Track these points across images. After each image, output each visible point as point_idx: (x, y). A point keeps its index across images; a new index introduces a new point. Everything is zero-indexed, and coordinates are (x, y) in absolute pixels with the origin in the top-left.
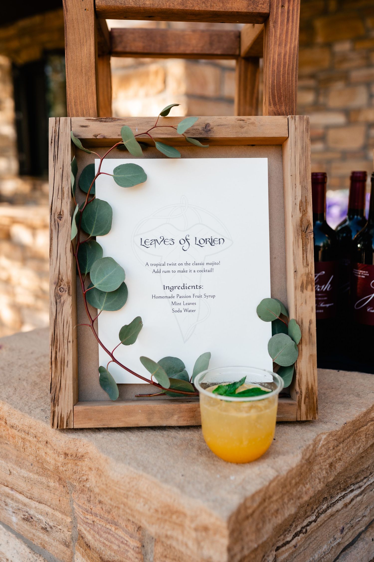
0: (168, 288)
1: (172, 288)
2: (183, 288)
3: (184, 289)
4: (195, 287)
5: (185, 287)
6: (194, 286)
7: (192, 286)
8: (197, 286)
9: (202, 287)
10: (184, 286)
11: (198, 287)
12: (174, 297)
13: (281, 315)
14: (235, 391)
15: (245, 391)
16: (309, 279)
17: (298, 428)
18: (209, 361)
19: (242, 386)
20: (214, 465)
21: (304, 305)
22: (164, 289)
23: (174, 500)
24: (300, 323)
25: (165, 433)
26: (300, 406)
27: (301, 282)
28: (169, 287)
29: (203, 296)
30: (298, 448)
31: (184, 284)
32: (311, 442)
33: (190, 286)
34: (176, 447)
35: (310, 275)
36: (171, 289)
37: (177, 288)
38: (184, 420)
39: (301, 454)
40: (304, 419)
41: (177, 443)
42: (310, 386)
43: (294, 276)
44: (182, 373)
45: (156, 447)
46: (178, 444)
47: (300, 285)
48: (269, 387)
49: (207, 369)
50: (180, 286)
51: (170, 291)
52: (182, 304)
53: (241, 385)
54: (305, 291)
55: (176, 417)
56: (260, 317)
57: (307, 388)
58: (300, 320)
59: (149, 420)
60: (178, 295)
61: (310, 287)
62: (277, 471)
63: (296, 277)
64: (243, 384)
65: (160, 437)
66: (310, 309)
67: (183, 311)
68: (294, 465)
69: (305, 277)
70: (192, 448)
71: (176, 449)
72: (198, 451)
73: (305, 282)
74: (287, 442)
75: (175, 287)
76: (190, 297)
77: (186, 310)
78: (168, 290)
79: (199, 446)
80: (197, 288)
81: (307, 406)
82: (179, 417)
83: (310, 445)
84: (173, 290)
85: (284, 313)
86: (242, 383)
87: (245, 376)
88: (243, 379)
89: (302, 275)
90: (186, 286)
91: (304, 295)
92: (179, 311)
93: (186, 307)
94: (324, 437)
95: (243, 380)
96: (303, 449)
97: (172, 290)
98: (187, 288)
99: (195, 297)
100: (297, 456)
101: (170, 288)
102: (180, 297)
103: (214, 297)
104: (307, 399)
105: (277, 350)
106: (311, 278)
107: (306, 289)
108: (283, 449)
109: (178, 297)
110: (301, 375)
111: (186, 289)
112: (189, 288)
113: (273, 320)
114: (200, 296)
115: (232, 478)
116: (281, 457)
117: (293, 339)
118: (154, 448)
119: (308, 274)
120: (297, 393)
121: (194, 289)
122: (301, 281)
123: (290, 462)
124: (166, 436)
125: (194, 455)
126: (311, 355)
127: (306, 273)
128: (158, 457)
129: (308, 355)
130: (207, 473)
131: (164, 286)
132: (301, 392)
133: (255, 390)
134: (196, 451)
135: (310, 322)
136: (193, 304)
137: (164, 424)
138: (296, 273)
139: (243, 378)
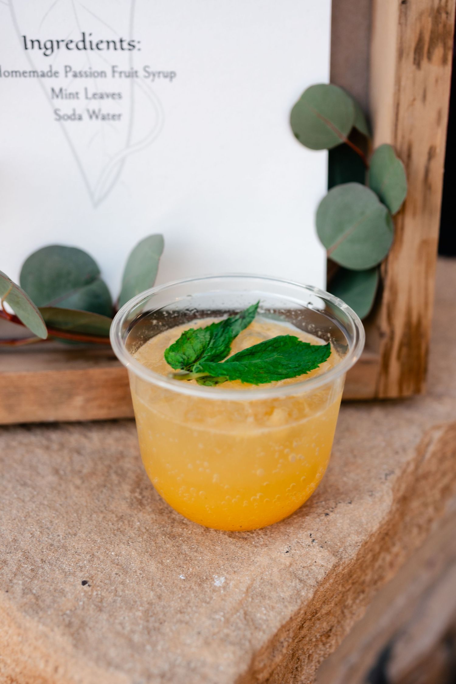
0: (36, 44)
1: (49, 45)
2: (81, 45)
3: (85, 48)
4: (118, 45)
5: (88, 45)
6: (114, 42)
7: (108, 42)
8: (121, 41)
9: (138, 46)
10: (84, 41)
11: (125, 45)
12: (56, 74)
13: (354, 134)
14: (228, 347)
15: (255, 347)
16: (441, 26)
17: (377, 413)
18: (159, 259)
19: (246, 331)
20: (172, 536)
21: (418, 104)
22: (26, 48)
23: (56, 669)
24: (405, 156)
25: (55, 436)
26: (386, 366)
27: (417, 35)
28: (38, 41)
29: (141, 73)
30: (383, 477)
31: (84, 34)
32: (411, 455)
33: (102, 42)
34: (78, 482)
35: (444, 16)
36: (47, 49)
37: (63, 45)
38: (101, 407)
39: (391, 493)
40: (393, 392)
41: (83, 466)
42: (414, 319)
43: (400, 17)
44: (94, 287)
45: (25, 485)
46: (85, 471)
47: (413, 45)
48: (320, 333)
49: (152, 285)
50: (71, 42)
51: (45, 55)
52: (82, 95)
53: (245, 326)
54: (425, 63)
55: (79, 401)
56: (297, 136)
57: (408, 324)
58: (405, 148)
59: (10, 408)
60: (68, 70)
61: (438, 52)
62: (335, 553)
63: (403, 21)
64: (249, 323)
65: (39, 452)
66: (433, 115)
67: (85, 116)
68: (375, 527)
69: (430, 19)
70: (120, 483)
71: (78, 488)
72: (133, 491)
73: (427, 38)
74: (355, 456)
75: (58, 42)
76: (102, 74)
77: (93, 115)
78: (36, 53)
79: (137, 477)
80: (122, 49)
81: (403, 365)
82: (88, 401)
83: (408, 464)
84: (52, 51)
85: (362, 128)
86: (248, 319)
87: (254, 303)
88: (251, 310)
89: (421, 14)
90: (91, 42)
91: (420, 74)
92: (75, 117)
93: (94, 105)
94: (437, 435)
95: (250, 313)
96: (393, 478)
97: (49, 52)
98: (94, 46)
99: (117, 75)
100: (381, 499)
101: (42, 46)
102: (75, 76)
103: (171, 76)
104: (405, 350)
105: (339, 228)
106: (445, 26)
107: (429, 58)
108: (345, 479)
109: (70, 74)
110: (394, 293)
111: (92, 49)
112: (101, 46)
113: (332, 145)
114: (132, 74)
115: (219, 582)
116: (343, 507)
117: (382, 200)
118: (19, 487)
119: (439, 11)
120: (382, 335)
121: (115, 49)
122: (418, 32)
123: (364, 520)
124: (55, 446)
125: (123, 507)
126: (425, 243)
127: (432, 8)
128: (28, 515)
129: (417, 242)
130: (153, 567)
131: (25, 37)
132: (392, 333)
133: (282, 344)
134: (127, 494)
135: (431, 154)
136: (113, 95)
137: (50, 416)
138: (406, 8)
139: (250, 307)
